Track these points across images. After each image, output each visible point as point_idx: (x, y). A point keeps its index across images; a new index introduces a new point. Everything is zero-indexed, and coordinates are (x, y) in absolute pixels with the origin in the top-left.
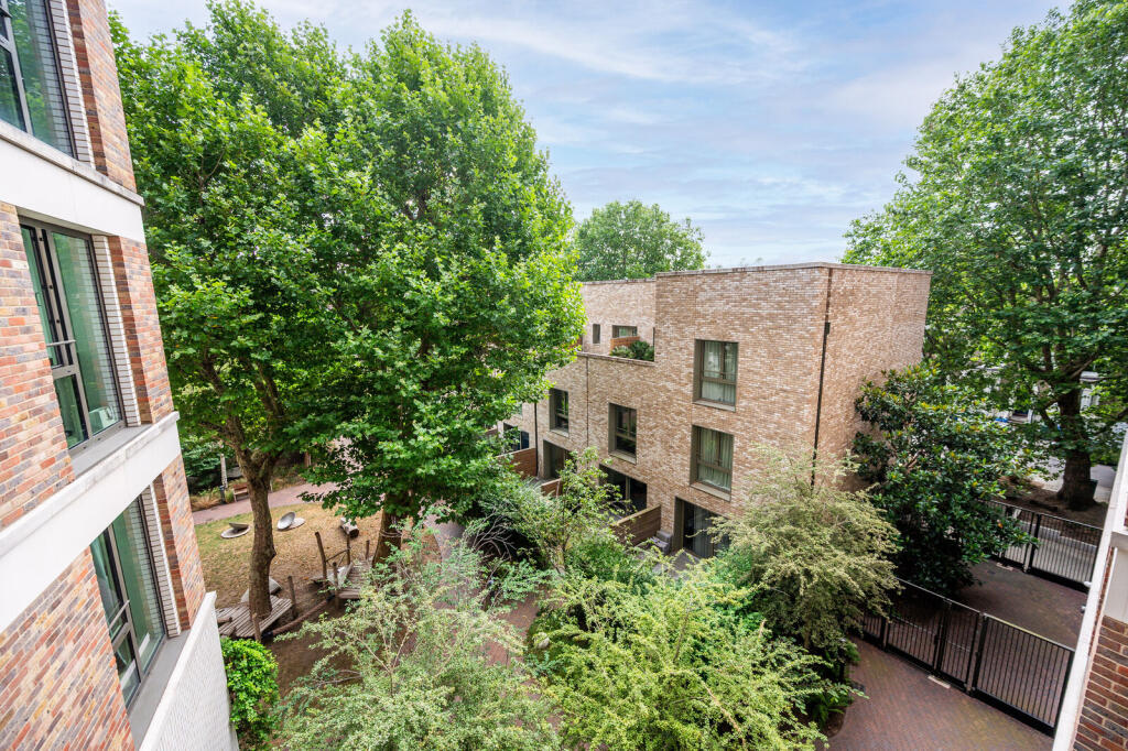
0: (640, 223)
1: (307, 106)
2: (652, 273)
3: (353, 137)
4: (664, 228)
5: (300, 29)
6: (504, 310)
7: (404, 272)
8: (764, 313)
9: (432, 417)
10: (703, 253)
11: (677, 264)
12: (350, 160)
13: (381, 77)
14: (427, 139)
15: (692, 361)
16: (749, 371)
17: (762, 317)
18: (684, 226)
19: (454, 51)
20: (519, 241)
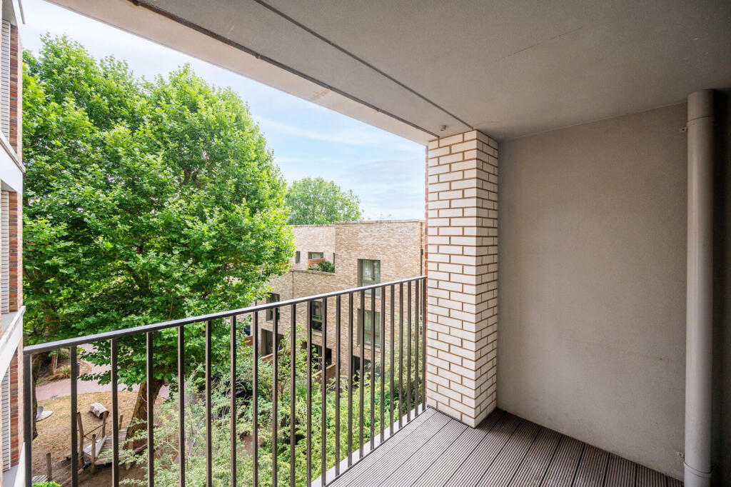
0: (323, 191)
1: (112, 109)
2: (331, 221)
3: (149, 134)
4: (337, 195)
5: (107, 60)
6: (247, 241)
7: (182, 217)
8: (392, 244)
9: (196, 308)
10: (360, 210)
11: (345, 216)
12: (147, 147)
13: (171, 101)
14: (201, 140)
15: (356, 271)
16: (387, 276)
17: (391, 246)
18: (349, 194)
19: (217, 90)
20: (257, 201)
